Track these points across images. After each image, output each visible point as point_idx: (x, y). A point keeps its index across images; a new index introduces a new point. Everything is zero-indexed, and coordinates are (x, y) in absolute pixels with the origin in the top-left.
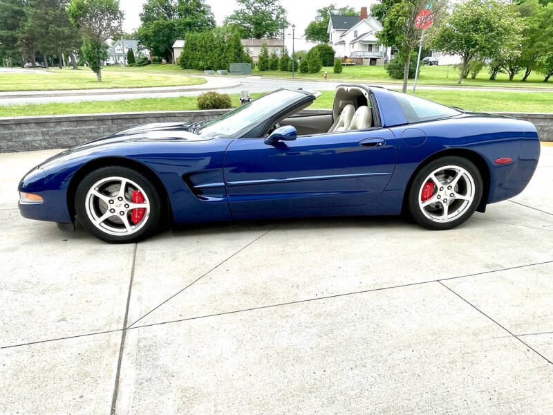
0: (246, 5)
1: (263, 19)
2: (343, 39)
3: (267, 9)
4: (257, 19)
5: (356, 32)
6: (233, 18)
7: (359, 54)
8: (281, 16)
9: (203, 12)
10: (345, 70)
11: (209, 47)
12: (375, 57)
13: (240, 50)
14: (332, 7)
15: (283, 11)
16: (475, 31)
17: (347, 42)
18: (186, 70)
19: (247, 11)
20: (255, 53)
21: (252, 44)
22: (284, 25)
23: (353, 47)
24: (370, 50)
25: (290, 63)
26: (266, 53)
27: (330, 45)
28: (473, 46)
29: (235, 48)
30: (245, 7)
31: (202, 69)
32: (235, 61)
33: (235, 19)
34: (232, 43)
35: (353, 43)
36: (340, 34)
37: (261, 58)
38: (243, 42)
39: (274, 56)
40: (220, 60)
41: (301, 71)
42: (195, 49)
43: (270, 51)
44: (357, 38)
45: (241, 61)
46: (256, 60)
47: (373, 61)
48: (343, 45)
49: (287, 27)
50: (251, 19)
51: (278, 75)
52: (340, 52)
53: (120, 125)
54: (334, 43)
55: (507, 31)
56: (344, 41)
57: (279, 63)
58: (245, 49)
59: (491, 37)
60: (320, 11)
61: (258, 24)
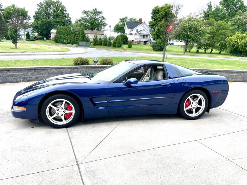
0: (87, 15)
1: (94, 22)
2: (131, 32)
3: (96, 17)
4: (92, 22)
5: (137, 30)
6: (80, 20)
7: (139, 39)
8: (103, 21)
9: (65, 17)
10: (133, 46)
11: (69, 33)
12: (146, 41)
13: (84, 35)
14: (126, 18)
15: (104, 19)
16: (190, 32)
17: (133, 34)
18: (57, 44)
19: (87, 17)
20: (91, 37)
21: (89, 32)
22: (105, 25)
23: (136, 36)
24: (144, 38)
25: (108, 42)
26: (96, 37)
27: (125, 35)
28: (190, 38)
29: (82, 34)
30: (86, 16)
31: (65, 43)
32: (82, 40)
33: (81, 21)
34: (80, 32)
35: (136, 34)
36: (130, 30)
37: (94, 40)
38: (85, 32)
39: (100, 39)
40: (74, 40)
41: (113, 46)
42: (62, 34)
43: (99, 36)
44: (138, 32)
45: (85, 41)
46: (92, 40)
47: (145, 43)
48: (132, 35)
49: (106, 26)
50: (89, 21)
51: (102, 48)
52: (130, 38)
54: (128, 34)
55: (203, 32)
56: (132, 33)
57: (103, 42)
58: (86, 35)
59: (197, 35)
60: (121, 19)
61: (92, 24)
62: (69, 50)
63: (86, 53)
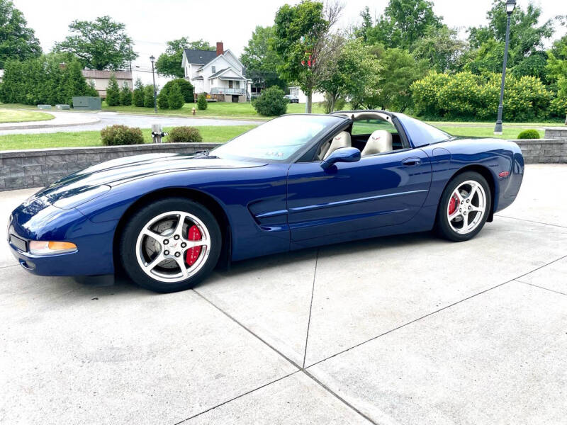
0: (82, 32)
1: (104, 49)
2: (201, 74)
3: (109, 37)
4: (97, 48)
5: (213, 68)
6: (65, 45)
7: (220, 90)
8: (127, 46)
9: (25, 36)
10: (210, 106)
11: (38, 77)
12: (236, 94)
13: (82, 81)
14: (184, 40)
15: (128, 41)
16: (341, 70)
17: (206, 79)
19: (83, 38)
20: (101, 86)
21: (93, 75)
22: (131, 56)
23: (212, 83)
24: (231, 86)
25: (146, 97)
26: (115, 86)
27: (187, 80)
28: (341, 85)
29: (75, 79)
30: (81, 34)
31: (32, 103)
32: (76, 94)
33: (68, 46)
34: (72, 73)
35: (212, 79)
36: (196, 69)
37: (109, 92)
38: (86, 73)
39: (126, 89)
40: (55, 93)
41: (161, 107)
42: (20, 80)
43: (121, 85)
44: (216, 74)
45: (84, 95)
46: (103, 94)
47: (235, 98)
48: (202, 80)
49: (134, 59)
50: (88, 48)
51: (132, 111)
52: (199, 88)
53: (14, 165)
54: (191, 77)
56: (201, 77)
57: (133, 98)
58: (87, 81)
59: (355, 76)
60: (171, 43)
61: (97, 54)
62: (54, 118)
63: (99, 122)
